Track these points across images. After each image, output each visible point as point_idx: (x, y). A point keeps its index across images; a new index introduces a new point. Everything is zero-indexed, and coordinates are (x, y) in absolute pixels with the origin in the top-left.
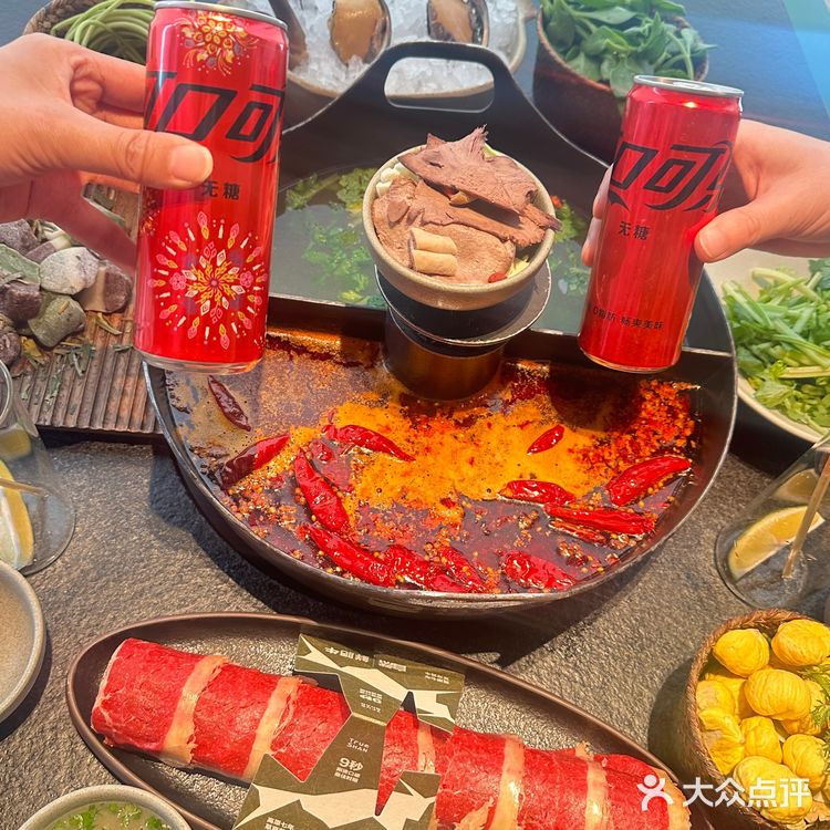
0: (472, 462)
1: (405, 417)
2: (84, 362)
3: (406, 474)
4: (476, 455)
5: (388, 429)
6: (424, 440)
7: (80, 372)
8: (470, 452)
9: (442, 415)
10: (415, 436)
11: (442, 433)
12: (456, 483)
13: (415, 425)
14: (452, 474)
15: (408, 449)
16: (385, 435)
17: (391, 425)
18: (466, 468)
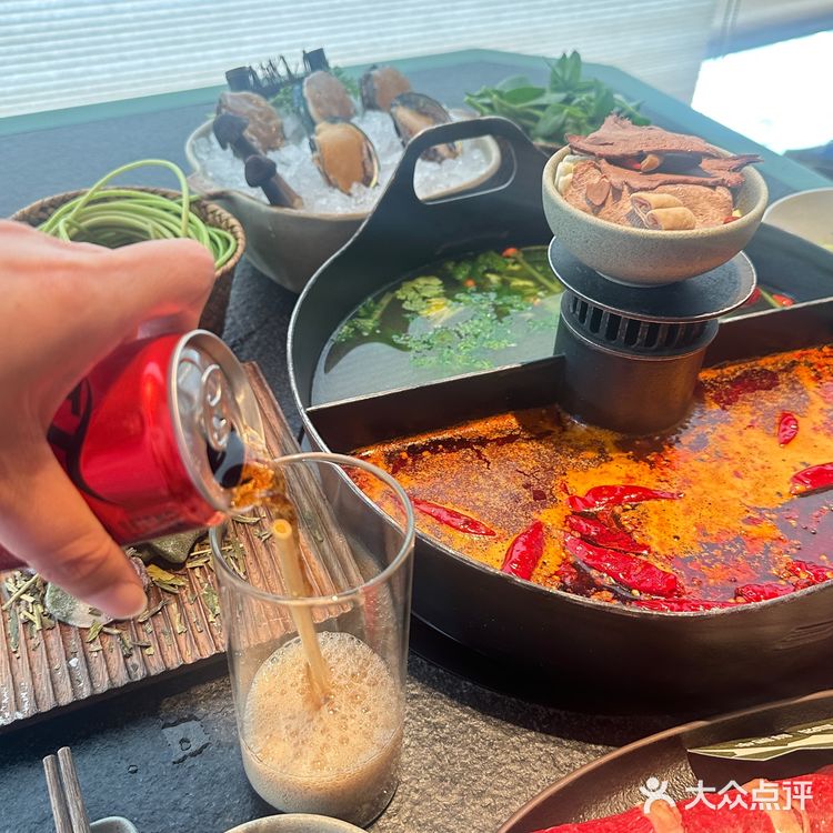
10: (663, 474)
17: (631, 474)
18: (738, 482)
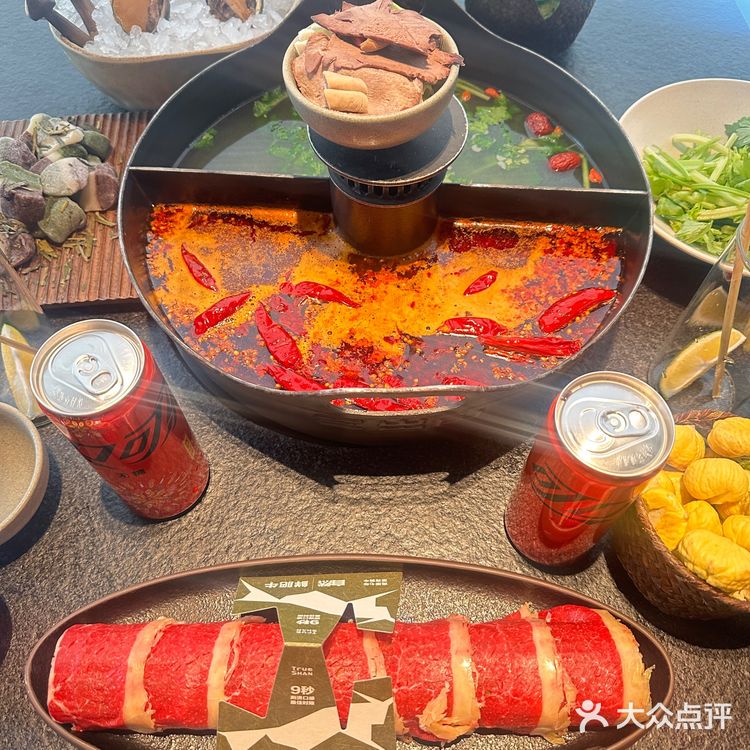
0: (412, 305)
1: (353, 272)
2: (89, 250)
3: (354, 319)
4: (416, 299)
5: (338, 282)
6: (370, 290)
7: (86, 258)
8: (411, 297)
9: (386, 269)
11: (387, 283)
12: (399, 324)
13: (363, 279)
14: (395, 317)
15: (356, 298)
16: (335, 288)
17: (340, 280)
18: (407, 310)
